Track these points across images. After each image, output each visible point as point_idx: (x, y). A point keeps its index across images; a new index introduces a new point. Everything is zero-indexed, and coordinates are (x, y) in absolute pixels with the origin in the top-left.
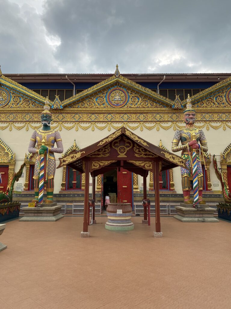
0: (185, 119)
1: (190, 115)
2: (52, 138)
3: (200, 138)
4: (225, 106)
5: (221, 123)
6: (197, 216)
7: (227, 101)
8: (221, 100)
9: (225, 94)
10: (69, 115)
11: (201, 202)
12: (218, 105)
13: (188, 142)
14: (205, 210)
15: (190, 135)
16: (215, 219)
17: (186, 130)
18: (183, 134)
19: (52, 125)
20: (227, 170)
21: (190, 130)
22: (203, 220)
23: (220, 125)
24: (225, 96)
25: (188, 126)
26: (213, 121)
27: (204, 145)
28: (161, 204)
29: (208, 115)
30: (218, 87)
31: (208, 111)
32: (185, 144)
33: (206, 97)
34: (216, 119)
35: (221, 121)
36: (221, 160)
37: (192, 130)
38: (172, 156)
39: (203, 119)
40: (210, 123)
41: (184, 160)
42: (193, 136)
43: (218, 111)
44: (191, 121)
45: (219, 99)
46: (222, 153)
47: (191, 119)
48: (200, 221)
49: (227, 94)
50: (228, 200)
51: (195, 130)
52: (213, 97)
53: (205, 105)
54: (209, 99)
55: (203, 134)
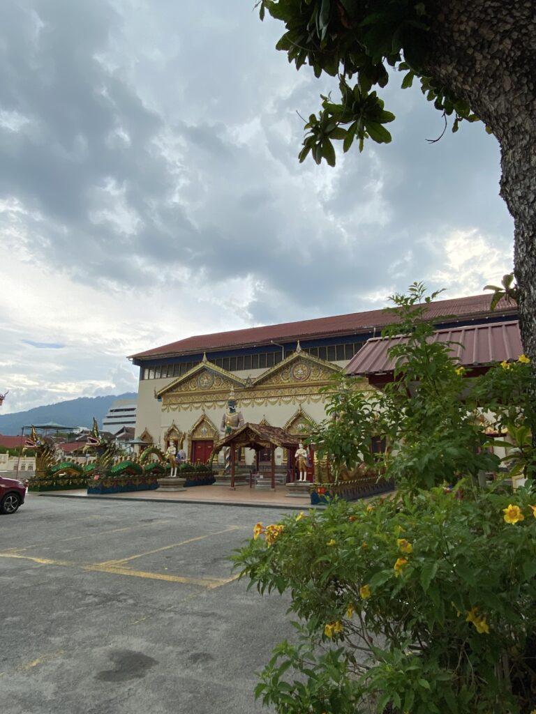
2: (236, 419)
10: (259, 392)
19: (237, 409)
28: (276, 475)
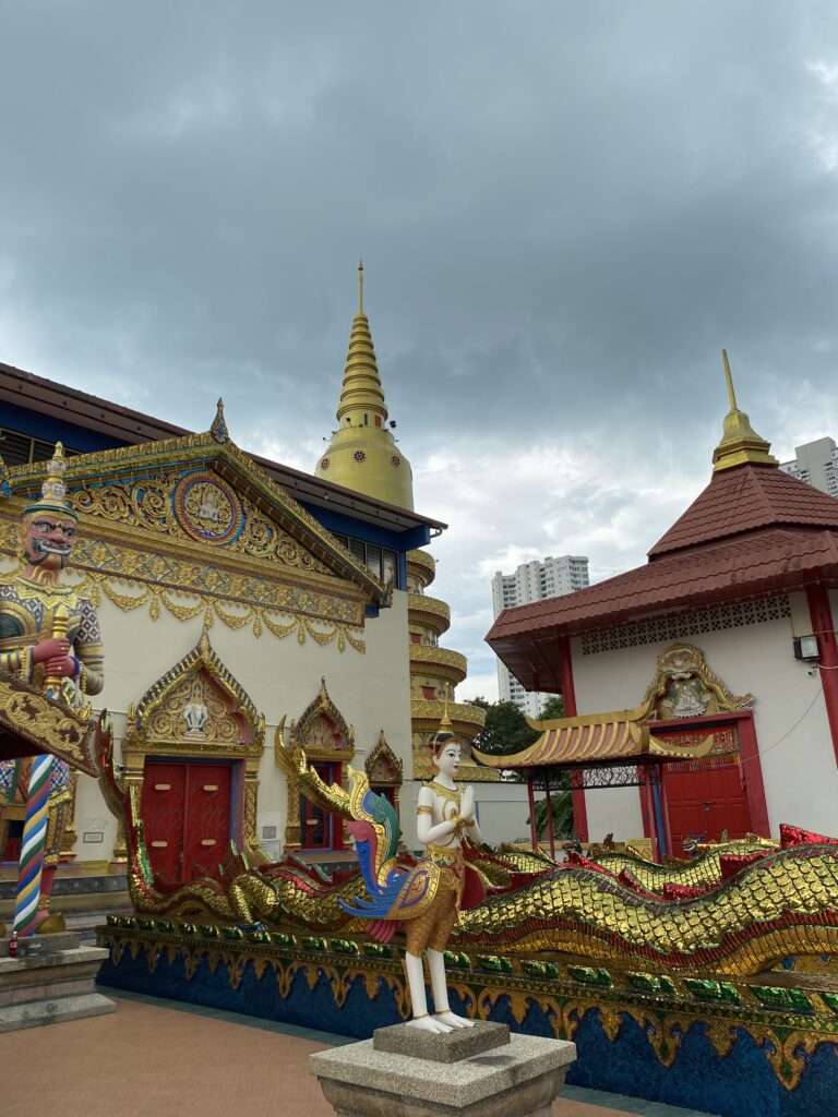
0: (28, 543)
1: (53, 528)
3: (79, 634)
4: (168, 531)
5: (145, 589)
6: (22, 995)
7: (176, 516)
8: (157, 506)
9: (172, 486)
11: (47, 925)
12: (144, 521)
13: (28, 643)
14: (65, 961)
15: (39, 614)
16: (101, 1000)
17: (28, 588)
18: (12, 605)
20: (143, 775)
21: (44, 592)
22: (46, 1014)
23: (140, 596)
24: (172, 495)
25: (37, 574)
26: (119, 576)
27: (93, 666)
29: (104, 549)
30: (154, 457)
31: (107, 534)
32: (12, 651)
33: (105, 479)
34: (130, 572)
35: (147, 582)
36: (128, 734)
37: (53, 593)
38: (25, 698)
39: (83, 560)
40: (105, 582)
41: (82, 724)
42: (55, 619)
43: (141, 542)
44: (54, 555)
45: (150, 500)
46: (136, 704)
47: (54, 545)
48: (33, 1020)
49: (179, 492)
50: (148, 903)
51: (66, 594)
52: (132, 487)
53: (97, 506)
54: (114, 488)
55: (93, 619)
